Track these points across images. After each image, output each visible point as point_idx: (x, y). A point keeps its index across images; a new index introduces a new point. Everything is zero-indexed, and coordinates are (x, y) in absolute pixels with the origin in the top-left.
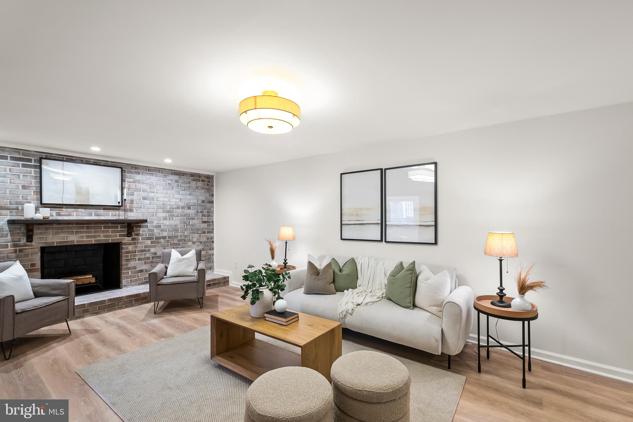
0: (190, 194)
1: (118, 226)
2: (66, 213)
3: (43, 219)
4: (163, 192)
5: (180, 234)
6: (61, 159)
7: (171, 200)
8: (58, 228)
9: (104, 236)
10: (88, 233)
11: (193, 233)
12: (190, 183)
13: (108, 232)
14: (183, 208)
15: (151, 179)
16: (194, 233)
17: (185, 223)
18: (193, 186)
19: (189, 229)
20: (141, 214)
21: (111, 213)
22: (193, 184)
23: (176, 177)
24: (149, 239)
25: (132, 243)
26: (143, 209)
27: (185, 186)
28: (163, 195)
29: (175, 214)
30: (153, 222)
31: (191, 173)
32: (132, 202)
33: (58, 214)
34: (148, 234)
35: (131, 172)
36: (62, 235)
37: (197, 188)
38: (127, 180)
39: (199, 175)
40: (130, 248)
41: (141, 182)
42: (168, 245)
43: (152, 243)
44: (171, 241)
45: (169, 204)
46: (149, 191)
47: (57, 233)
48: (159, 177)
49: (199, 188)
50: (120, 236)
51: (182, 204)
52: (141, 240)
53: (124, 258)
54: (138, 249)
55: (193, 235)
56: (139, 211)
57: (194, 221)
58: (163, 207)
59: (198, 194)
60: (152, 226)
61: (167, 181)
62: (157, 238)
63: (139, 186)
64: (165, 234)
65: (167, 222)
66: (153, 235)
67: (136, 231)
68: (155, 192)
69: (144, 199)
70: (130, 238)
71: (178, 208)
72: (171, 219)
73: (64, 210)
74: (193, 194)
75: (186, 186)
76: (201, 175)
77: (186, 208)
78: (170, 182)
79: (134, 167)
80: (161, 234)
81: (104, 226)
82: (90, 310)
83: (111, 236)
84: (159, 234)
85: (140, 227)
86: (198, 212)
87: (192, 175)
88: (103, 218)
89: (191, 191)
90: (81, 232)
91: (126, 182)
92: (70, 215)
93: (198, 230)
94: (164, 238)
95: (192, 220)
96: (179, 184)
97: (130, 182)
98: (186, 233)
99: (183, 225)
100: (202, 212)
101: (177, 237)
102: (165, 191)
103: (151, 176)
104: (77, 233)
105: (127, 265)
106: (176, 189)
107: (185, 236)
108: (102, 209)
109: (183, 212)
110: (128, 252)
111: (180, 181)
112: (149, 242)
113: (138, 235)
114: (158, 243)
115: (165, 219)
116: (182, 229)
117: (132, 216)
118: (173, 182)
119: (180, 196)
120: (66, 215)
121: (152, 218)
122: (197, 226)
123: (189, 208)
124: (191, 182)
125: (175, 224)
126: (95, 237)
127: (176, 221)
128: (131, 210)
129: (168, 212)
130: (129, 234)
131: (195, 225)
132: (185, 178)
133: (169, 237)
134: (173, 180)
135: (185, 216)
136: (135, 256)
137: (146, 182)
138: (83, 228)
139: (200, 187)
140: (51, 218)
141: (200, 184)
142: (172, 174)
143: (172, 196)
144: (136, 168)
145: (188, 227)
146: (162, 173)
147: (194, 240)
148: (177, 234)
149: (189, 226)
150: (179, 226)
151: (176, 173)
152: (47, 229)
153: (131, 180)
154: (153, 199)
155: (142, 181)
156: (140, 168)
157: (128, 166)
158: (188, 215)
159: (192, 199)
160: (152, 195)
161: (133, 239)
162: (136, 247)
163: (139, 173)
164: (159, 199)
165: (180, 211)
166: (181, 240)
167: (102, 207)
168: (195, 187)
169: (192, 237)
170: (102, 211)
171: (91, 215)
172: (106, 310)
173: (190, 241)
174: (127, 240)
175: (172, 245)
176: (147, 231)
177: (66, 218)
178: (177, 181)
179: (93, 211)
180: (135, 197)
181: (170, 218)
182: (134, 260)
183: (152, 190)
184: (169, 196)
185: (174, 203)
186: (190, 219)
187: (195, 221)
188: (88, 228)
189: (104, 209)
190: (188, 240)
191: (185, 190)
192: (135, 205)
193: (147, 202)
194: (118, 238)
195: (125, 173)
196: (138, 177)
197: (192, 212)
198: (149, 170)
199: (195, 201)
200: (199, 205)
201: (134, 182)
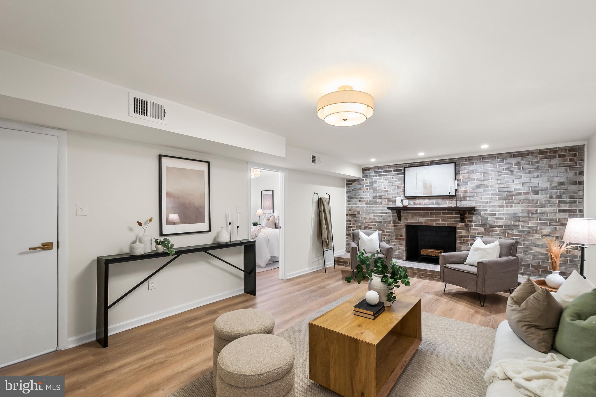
0: (538, 176)
1: (453, 213)
2: (418, 203)
3: (403, 206)
4: (499, 178)
5: (521, 224)
6: (417, 165)
7: (509, 186)
8: (413, 213)
9: (442, 220)
10: (432, 217)
11: (542, 224)
12: (538, 162)
13: (445, 217)
14: (526, 193)
15: (485, 167)
16: (546, 224)
17: (528, 211)
18: (543, 165)
19: (535, 219)
20: (474, 202)
21: (447, 201)
22: (544, 163)
23: (517, 160)
24: (482, 226)
25: (466, 229)
26: (476, 197)
27: (530, 167)
28: (499, 182)
29: (515, 201)
30: (487, 210)
31: (540, 150)
32: (465, 191)
33: (414, 204)
34: (481, 222)
35: (465, 165)
36: (416, 218)
37: (551, 166)
38: (461, 172)
39: (554, 151)
40: (464, 233)
41: (474, 172)
42: (504, 235)
43: (485, 230)
44: (508, 231)
45: (506, 190)
46: (482, 179)
47: (413, 216)
48: (494, 163)
49: (554, 166)
50: (455, 221)
51: (525, 189)
52: (474, 227)
53: (458, 241)
54: (470, 235)
55: (543, 227)
56: (472, 199)
57: (544, 209)
58: (499, 195)
59: (551, 175)
60: (485, 214)
61: (504, 165)
62: (491, 226)
63: (472, 175)
64: (501, 223)
65: (505, 210)
66: (486, 222)
67: (469, 218)
68: (490, 179)
69: (478, 187)
70: (463, 224)
71: (520, 194)
72: (509, 206)
73: (417, 200)
74: (544, 175)
75: (532, 167)
76: (557, 149)
77: (532, 193)
78: (508, 166)
79: (468, 159)
80: (496, 222)
81: (442, 212)
82: (417, 274)
83: (447, 221)
84: (493, 222)
85: (473, 214)
86: (551, 197)
87: (542, 153)
88: (441, 206)
89: (540, 172)
90: (427, 217)
91: (461, 174)
92: (420, 204)
93: (552, 220)
94: (500, 226)
95: (541, 208)
96: (522, 166)
97: (464, 173)
98: (531, 224)
99: (526, 213)
100: (559, 197)
101: (517, 227)
102: (502, 177)
103: (485, 164)
104: (424, 217)
105: (461, 247)
106: (516, 173)
107: (530, 227)
108: (441, 199)
109: (526, 198)
110: (462, 236)
111: (523, 163)
112: (482, 229)
113: (471, 221)
114: (493, 231)
115: (501, 206)
116: (524, 219)
117: (466, 204)
118: (512, 166)
119: (523, 181)
120: (418, 204)
121: (485, 206)
122: (551, 216)
123: (537, 193)
124: (540, 162)
125: (515, 212)
126: (436, 220)
127: (517, 210)
128: (465, 199)
129: (505, 199)
130: (462, 220)
131: (546, 215)
132: (530, 159)
133: (506, 226)
134: (512, 164)
135: (529, 202)
136: (468, 240)
137: (480, 171)
138: (428, 213)
139: (557, 164)
140: (409, 206)
141: (555, 161)
142: (511, 157)
143: (511, 181)
144: (469, 160)
145: (534, 216)
146: (498, 159)
147: (545, 233)
148: (517, 224)
149: (536, 215)
150: (520, 215)
151: (516, 155)
152: (408, 213)
153: (465, 171)
154: (487, 187)
155: (476, 170)
156: (474, 158)
157: (463, 160)
158: (535, 202)
159: (542, 183)
160: (486, 182)
161: (466, 225)
162: (469, 232)
163: (473, 164)
164: (494, 186)
165: (521, 197)
166: (523, 231)
167: (441, 197)
168: (547, 165)
169: (541, 229)
170: (440, 201)
171: (433, 204)
172: (427, 277)
173: (536, 233)
174: (460, 225)
175: (510, 235)
176: (480, 218)
177: (418, 206)
178: (518, 164)
179: (434, 201)
180: (468, 187)
181: (507, 206)
182: (467, 244)
183: (487, 178)
184: (507, 182)
185: (512, 189)
186: (537, 206)
187: (547, 210)
188: (431, 213)
189: (443, 199)
190: (534, 232)
191: (530, 172)
192: (468, 194)
193: (481, 190)
194: (453, 223)
195: (460, 166)
196: (471, 168)
197: (541, 198)
198: (483, 158)
199: (548, 184)
200: (552, 188)
201: (468, 173)
